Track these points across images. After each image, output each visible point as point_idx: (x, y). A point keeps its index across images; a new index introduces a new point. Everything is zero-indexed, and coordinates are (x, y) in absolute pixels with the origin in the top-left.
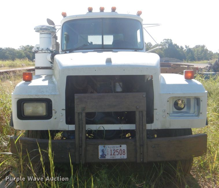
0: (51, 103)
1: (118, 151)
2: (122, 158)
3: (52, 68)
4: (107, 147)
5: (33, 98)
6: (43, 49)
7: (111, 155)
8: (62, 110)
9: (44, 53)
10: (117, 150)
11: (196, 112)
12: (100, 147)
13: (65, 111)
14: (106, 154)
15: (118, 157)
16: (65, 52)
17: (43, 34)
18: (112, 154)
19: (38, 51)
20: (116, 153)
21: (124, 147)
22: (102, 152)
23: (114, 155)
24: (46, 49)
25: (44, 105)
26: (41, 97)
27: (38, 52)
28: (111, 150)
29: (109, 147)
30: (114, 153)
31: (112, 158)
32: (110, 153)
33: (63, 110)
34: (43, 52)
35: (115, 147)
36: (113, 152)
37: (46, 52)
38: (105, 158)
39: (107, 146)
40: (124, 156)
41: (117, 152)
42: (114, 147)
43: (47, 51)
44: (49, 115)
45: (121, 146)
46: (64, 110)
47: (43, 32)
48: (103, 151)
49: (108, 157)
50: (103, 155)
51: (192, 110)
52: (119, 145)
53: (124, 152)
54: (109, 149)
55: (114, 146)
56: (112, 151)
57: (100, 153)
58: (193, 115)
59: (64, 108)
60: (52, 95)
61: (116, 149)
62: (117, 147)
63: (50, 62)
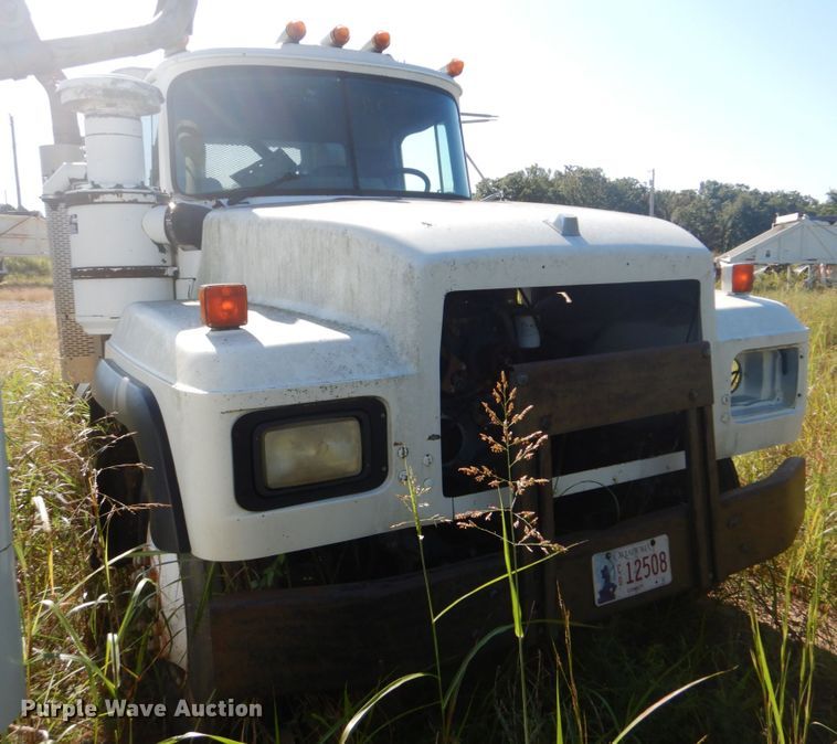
0: (383, 415)
1: (648, 561)
2: (660, 583)
3: (164, 271)
4: (617, 555)
5: (313, 400)
6: (119, 186)
7: (631, 582)
8: (430, 438)
9: (130, 202)
10: (644, 558)
11: (779, 395)
12: (598, 562)
13: (438, 442)
14: (616, 582)
15: (649, 584)
16: (214, 203)
17: (111, 119)
18: (633, 578)
19: (96, 195)
20: (644, 571)
21: (662, 543)
22: (604, 577)
23: (637, 579)
24: (137, 187)
25: (352, 427)
26: (344, 394)
27: (101, 199)
28: (628, 564)
29: (621, 555)
30: (638, 572)
31: (633, 593)
32: (625, 578)
33: (432, 438)
34: (126, 197)
35: (639, 550)
36: (634, 568)
37: (141, 198)
38: (613, 596)
39: (616, 552)
40: (663, 574)
41: (645, 566)
42: (636, 550)
43: (145, 194)
44: (373, 471)
45: (653, 543)
46: (437, 437)
47: (109, 105)
48: (605, 574)
49: (622, 592)
50: (608, 591)
51: (766, 390)
52: (649, 541)
53: (663, 561)
54: (623, 562)
55: (637, 545)
56: (632, 566)
57: (598, 585)
58: (773, 403)
59: (438, 432)
60: (389, 379)
61: (641, 555)
62: (643, 549)
63: (156, 243)
